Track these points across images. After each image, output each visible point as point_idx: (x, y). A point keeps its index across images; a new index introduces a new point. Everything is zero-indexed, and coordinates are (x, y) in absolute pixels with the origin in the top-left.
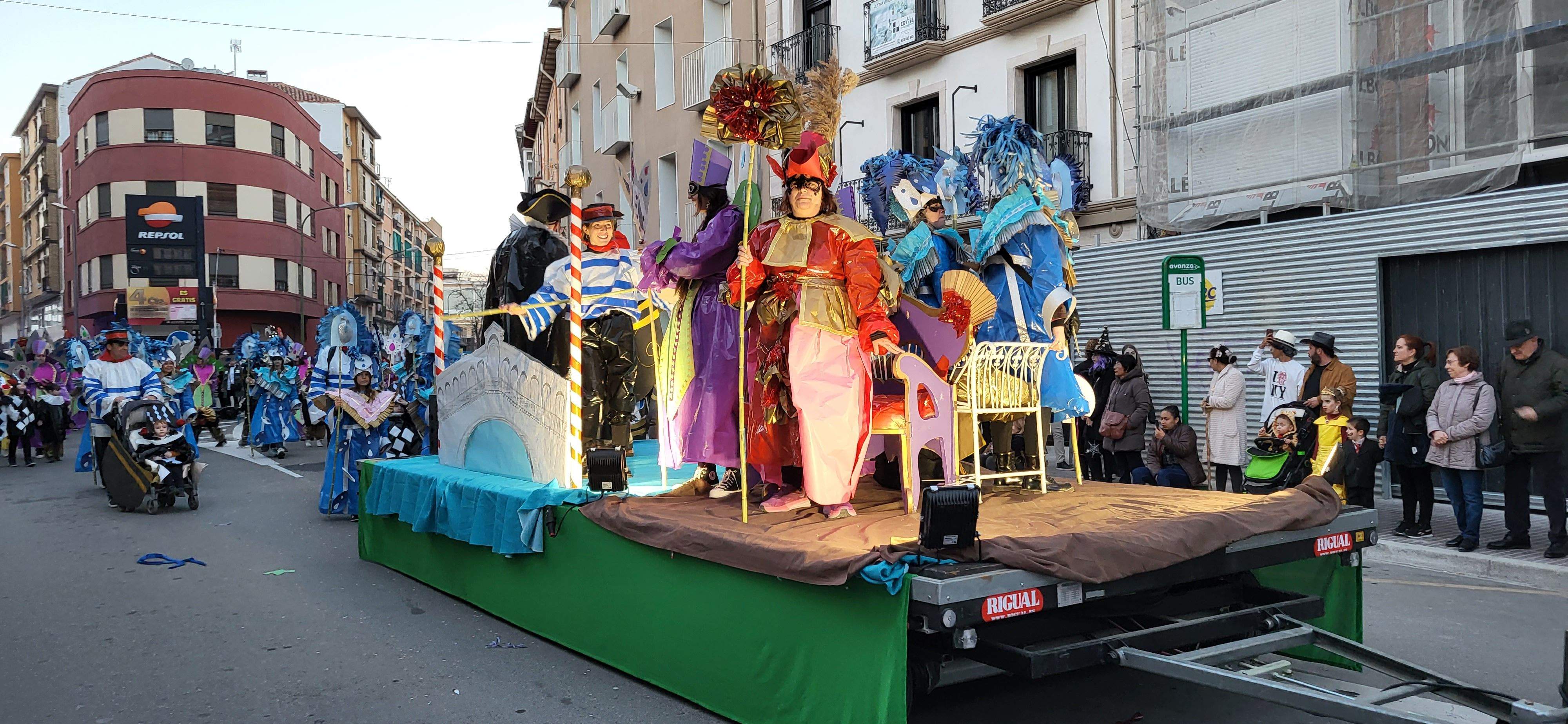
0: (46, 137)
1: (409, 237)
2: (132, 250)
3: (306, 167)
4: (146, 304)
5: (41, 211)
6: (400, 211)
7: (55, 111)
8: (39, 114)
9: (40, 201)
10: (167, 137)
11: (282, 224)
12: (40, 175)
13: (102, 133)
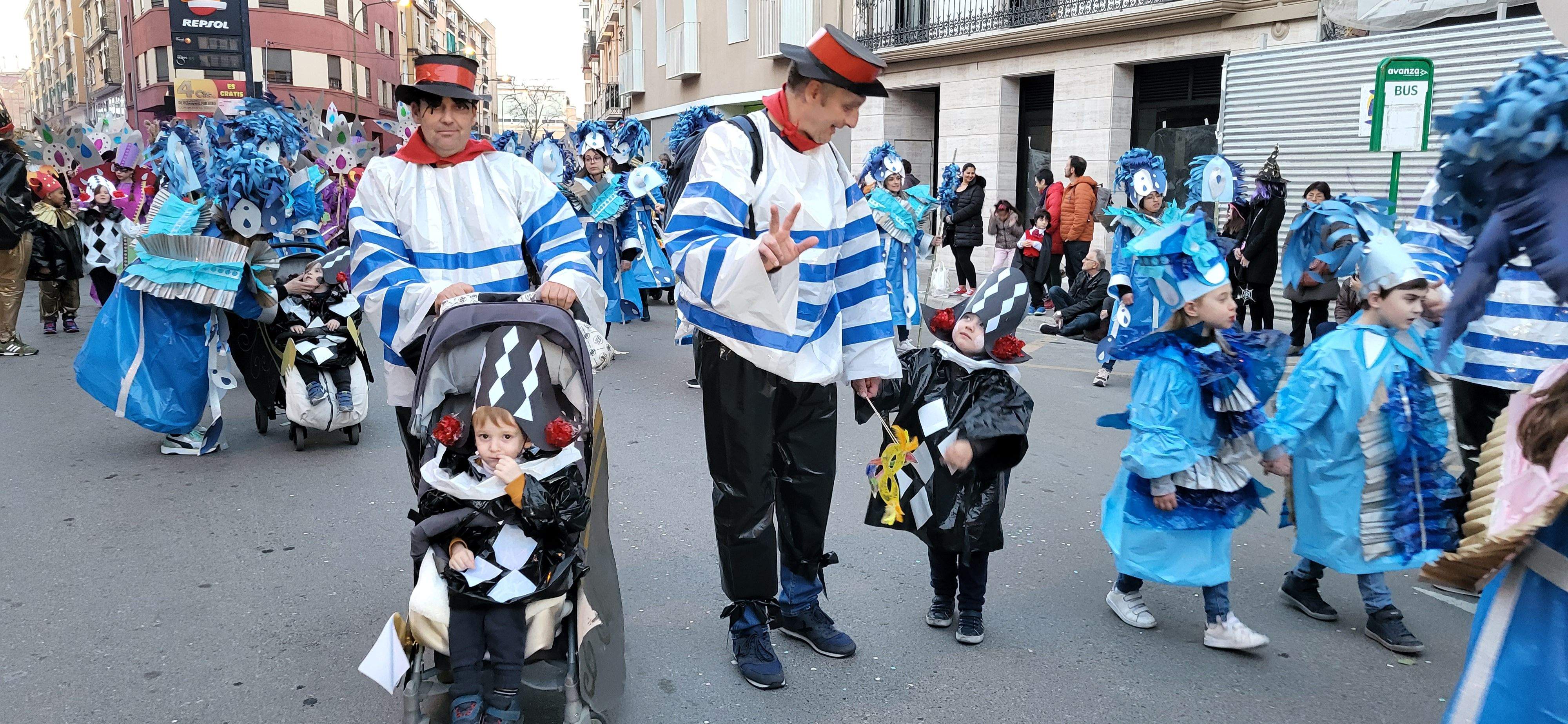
1: (463, 37)
2: (177, 39)
4: (194, 97)
6: (453, 10)
11: (335, 19)
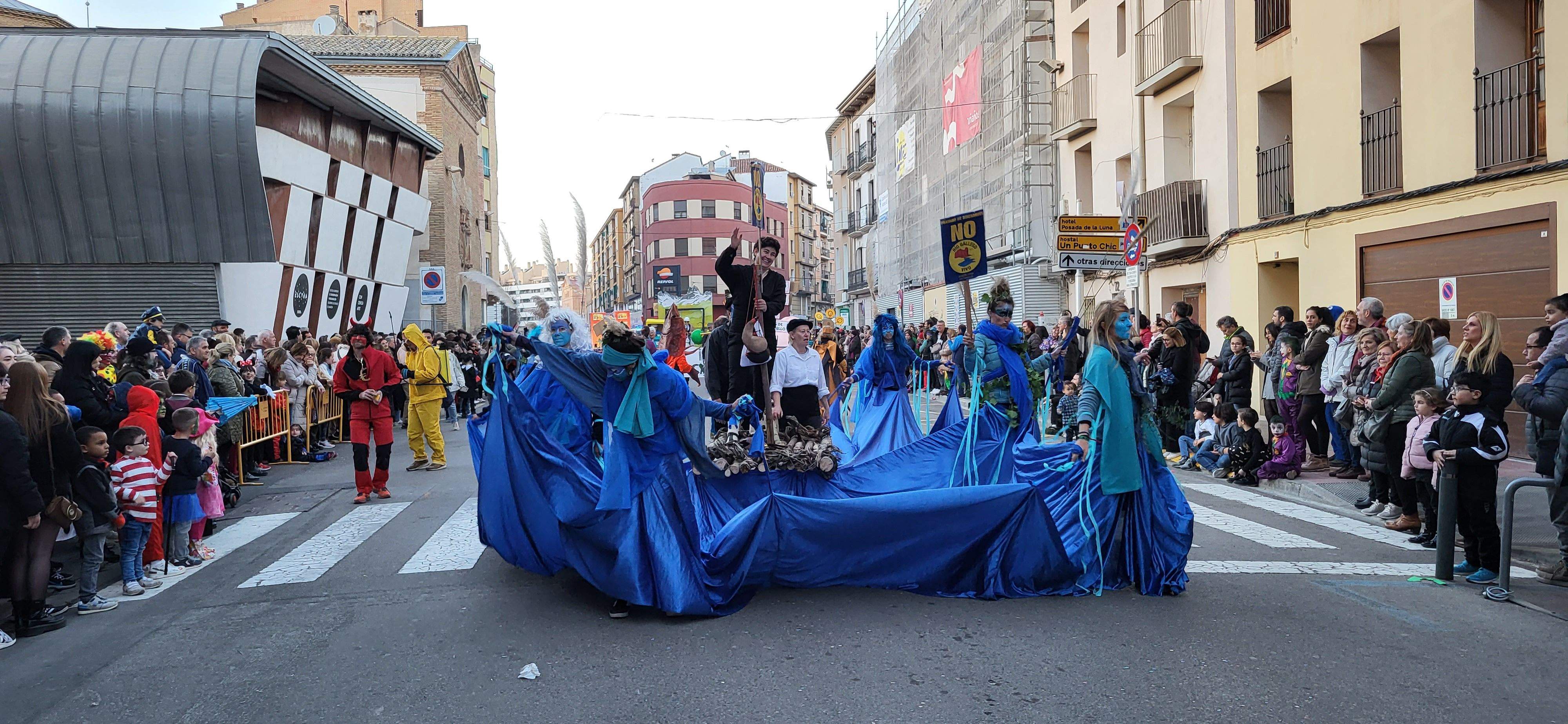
0: (634, 204)
7: (639, 190)
8: (631, 190)
12: (631, 225)
13: (656, 214)
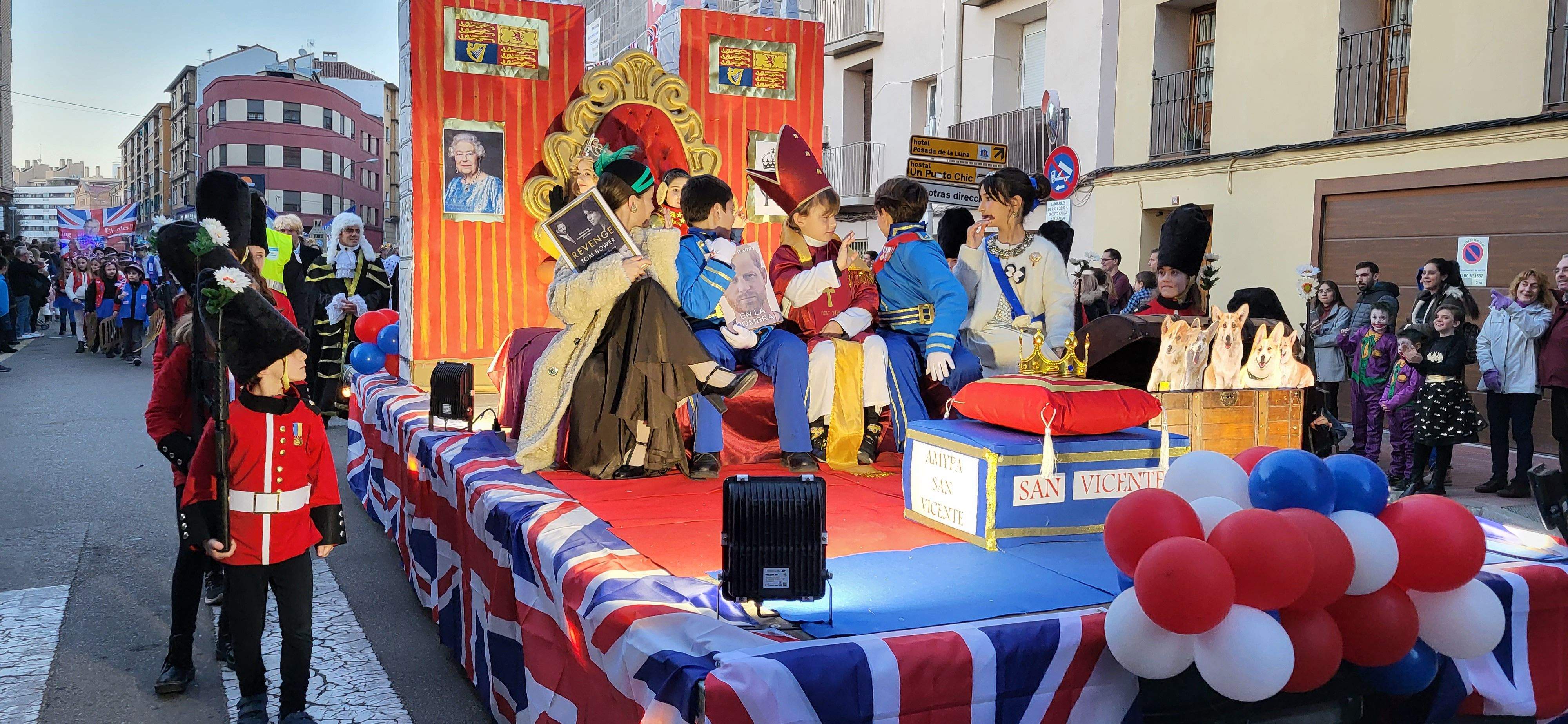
0: (188, 100)
3: (348, 134)
5: (183, 149)
7: (195, 83)
8: (183, 83)
9: (184, 143)
10: (260, 117)
11: (330, 172)
12: (184, 127)
13: (223, 113)
